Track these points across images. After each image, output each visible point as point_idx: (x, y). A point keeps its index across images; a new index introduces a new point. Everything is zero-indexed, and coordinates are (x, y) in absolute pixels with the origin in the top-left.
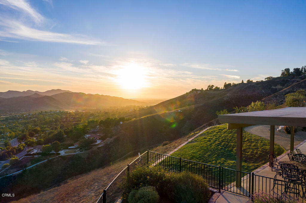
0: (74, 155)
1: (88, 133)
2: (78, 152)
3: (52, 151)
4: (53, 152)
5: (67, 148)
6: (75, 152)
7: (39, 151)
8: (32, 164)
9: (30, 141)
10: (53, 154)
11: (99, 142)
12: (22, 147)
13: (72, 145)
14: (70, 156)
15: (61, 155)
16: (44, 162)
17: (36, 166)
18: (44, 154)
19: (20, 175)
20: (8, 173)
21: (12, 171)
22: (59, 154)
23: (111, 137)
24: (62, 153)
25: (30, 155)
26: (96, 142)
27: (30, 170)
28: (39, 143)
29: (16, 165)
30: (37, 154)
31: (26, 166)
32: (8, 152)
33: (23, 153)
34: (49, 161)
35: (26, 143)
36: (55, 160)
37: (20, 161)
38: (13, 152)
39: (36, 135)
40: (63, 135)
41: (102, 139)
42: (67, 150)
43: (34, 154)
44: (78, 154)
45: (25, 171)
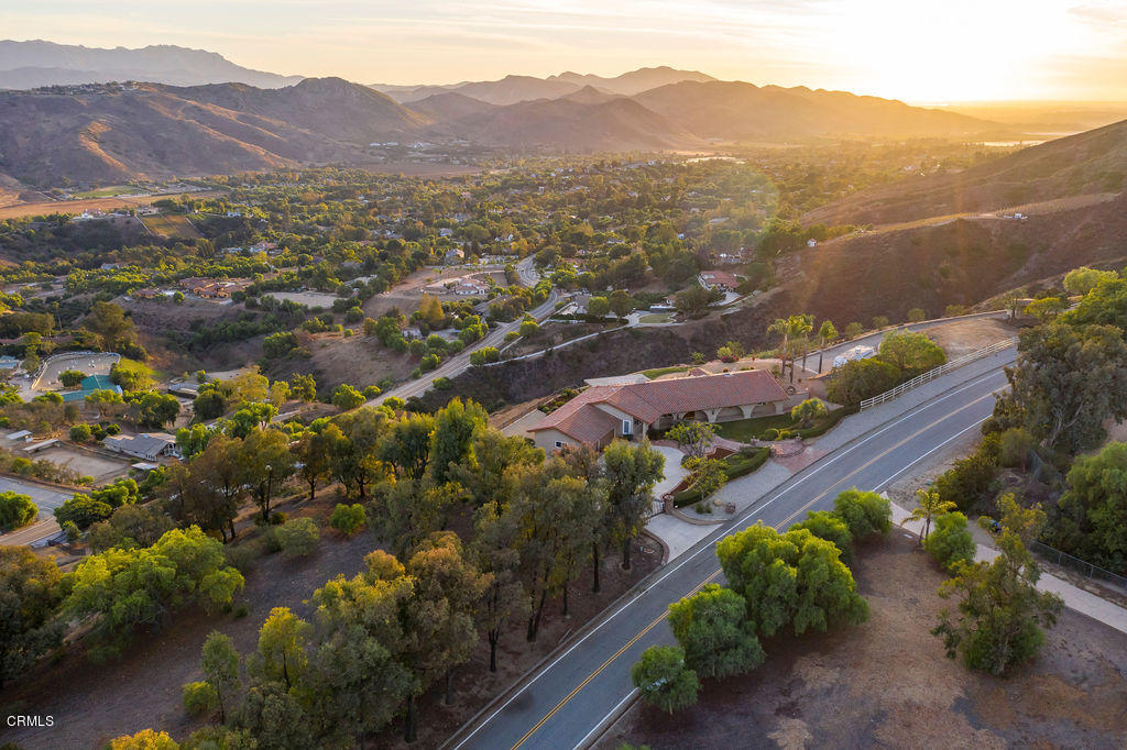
0: (660, 329)
1: (709, 268)
2: (671, 322)
3: (611, 312)
4: (612, 315)
5: (647, 309)
6: (664, 321)
7: (581, 311)
8: (565, 340)
9: (563, 274)
10: (613, 320)
11: (731, 298)
12: (543, 291)
13: (661, 300)
14: (650, 331)
15: (628, 326)
16: (590, 340)
17: (574, 344)
18: (592, 318)
19: (541, 362)
20: (516, 353)
21: (525, 349)
22: (627, 322)
23: (765, 290)
24: (634, 320)
25: (562, 317)
26: (724, 297)
27: (561, 353)
28: (584, 283)
29: (531, 336)
30: (578, 316)
31: (552, 344)
32: (515, 303)
33: (545, 309)
34: (603, 338)
35: (554, 279)
36: (615, 336)
37: (540, 328)
38: (525, 303)
39: (580, 252)
40: (644, 268)
41: (743, 290)
42: (647, 314)
43: (569, 317)
44: (671, 327)
45: (550, 354)
